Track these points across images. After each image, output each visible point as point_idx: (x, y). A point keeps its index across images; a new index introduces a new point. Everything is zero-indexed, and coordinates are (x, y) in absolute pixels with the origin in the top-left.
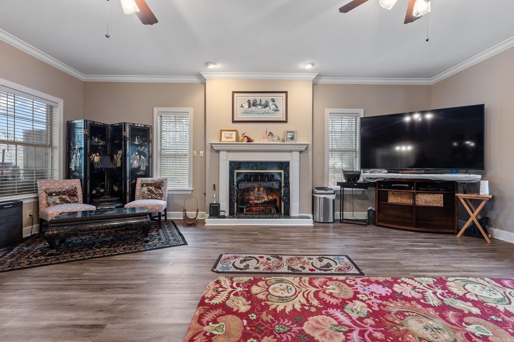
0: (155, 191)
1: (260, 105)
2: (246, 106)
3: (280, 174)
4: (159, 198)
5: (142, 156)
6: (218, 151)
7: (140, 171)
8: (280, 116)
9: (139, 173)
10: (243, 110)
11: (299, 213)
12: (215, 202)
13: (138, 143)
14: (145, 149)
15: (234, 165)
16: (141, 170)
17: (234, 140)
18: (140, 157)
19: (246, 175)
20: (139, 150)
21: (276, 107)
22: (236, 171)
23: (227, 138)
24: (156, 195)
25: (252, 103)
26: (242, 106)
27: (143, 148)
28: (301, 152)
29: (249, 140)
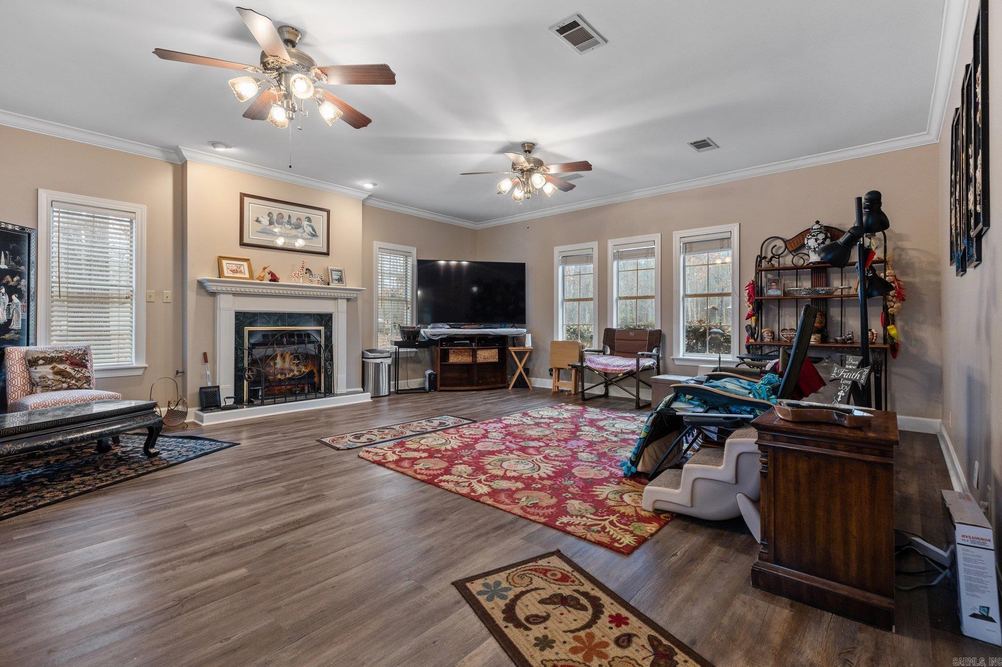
0: (74, 374)
1: (289, 223)
2: (265, 221)
3: (319, 332)
4: (85, 385)
5: (14, 297)
6: (213, 294)
7: (8, 331)
8: (319, 244)
9: (7, 336)
10: (259, 227)
11: (347, 387)
12: (210, 384)
13: (6, 267)
14: (20, 281)
15: (243, 319)
16: (13, 329)
17: (247, 276)
18: (11, 300)
19: (265, 335)
20: (8, 282)
21: (314, 230)
22: (247, 329)
23: (233, 271)
24: (78, 380)
25: (275, 217)
26: (258, 221)
27: (15, 279)
28: (348, 300)
29: (274, 278)
